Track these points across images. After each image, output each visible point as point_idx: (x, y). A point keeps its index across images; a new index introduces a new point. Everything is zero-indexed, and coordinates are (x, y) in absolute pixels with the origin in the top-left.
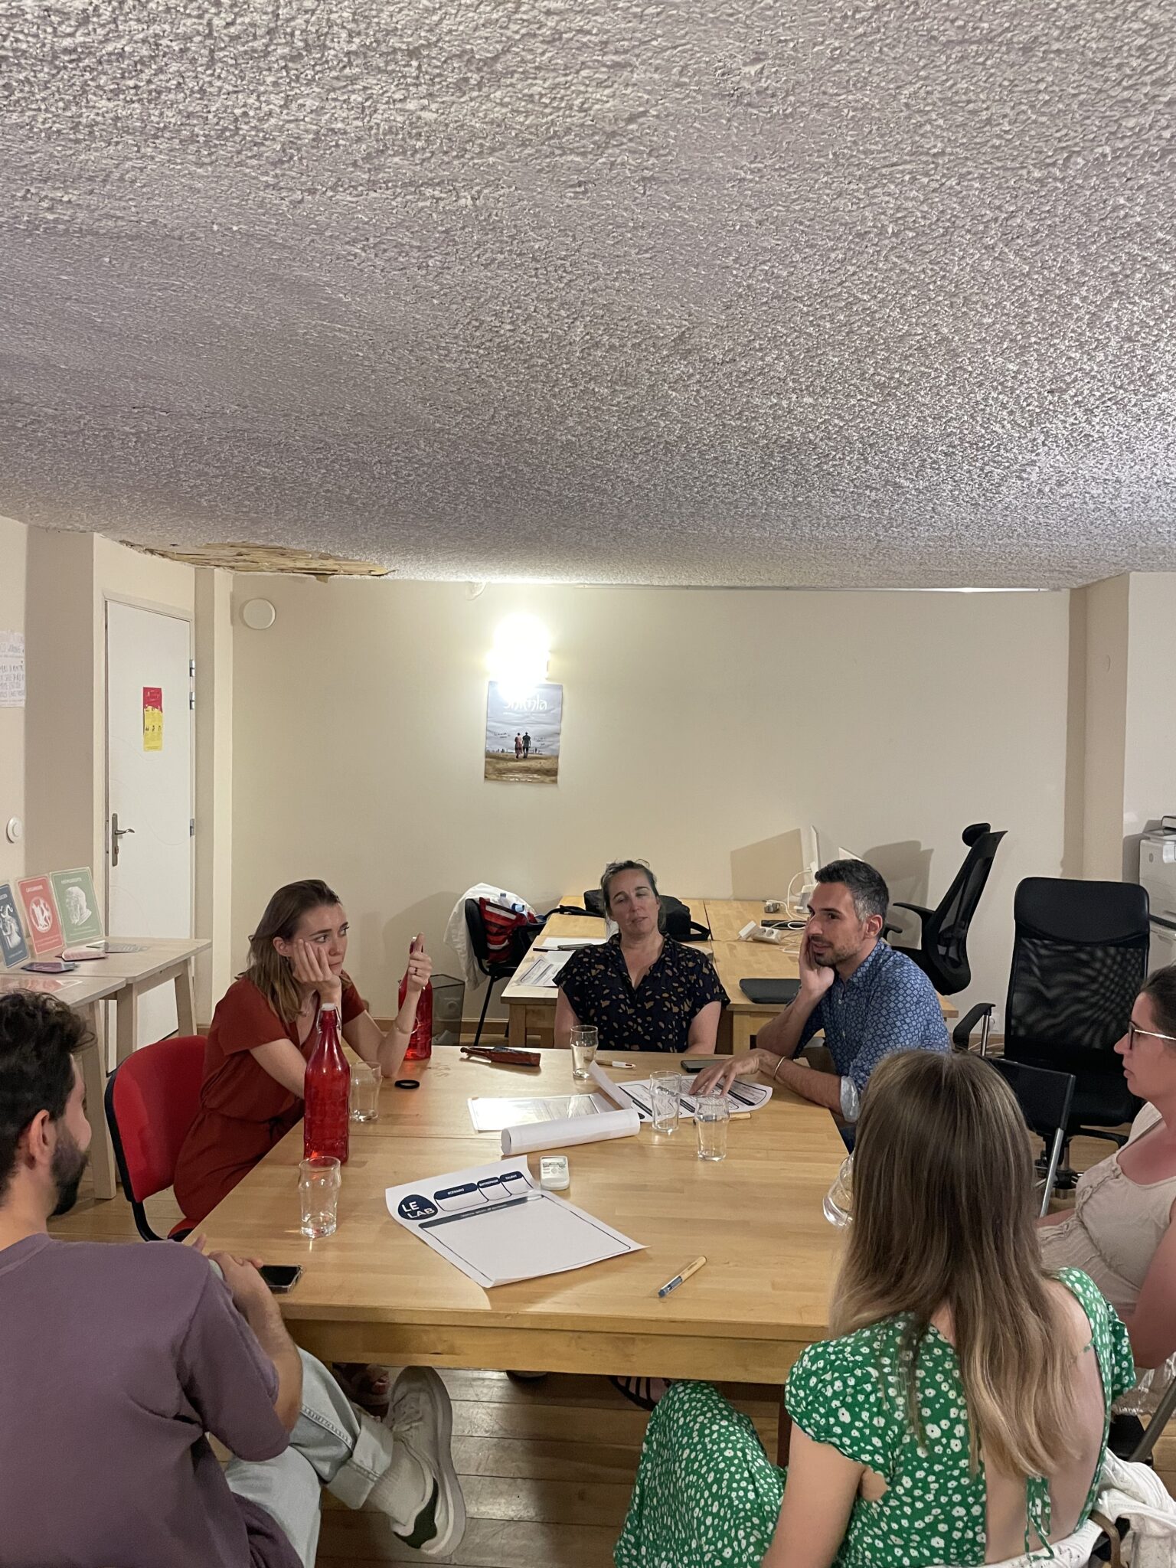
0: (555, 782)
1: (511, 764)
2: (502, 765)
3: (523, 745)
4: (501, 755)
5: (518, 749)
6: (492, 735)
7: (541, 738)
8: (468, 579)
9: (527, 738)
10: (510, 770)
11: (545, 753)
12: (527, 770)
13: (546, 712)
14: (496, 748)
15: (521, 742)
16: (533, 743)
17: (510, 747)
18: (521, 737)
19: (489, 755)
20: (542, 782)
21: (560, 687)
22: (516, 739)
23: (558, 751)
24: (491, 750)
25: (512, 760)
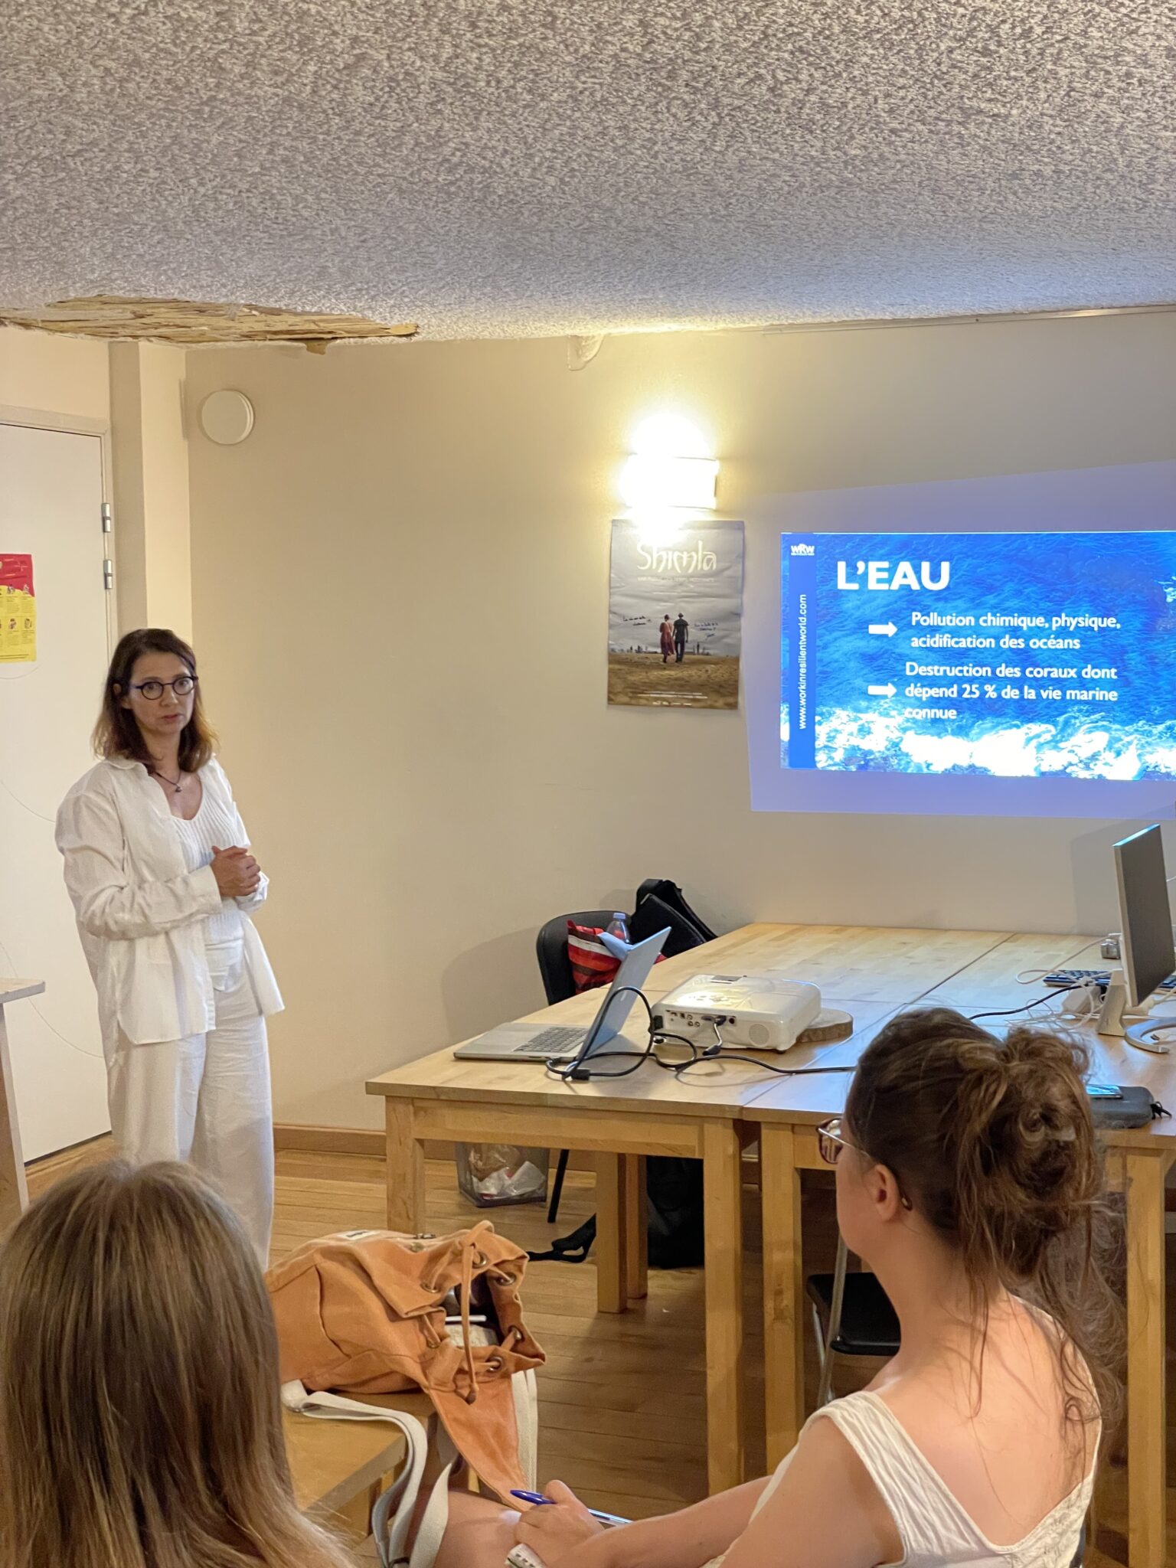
0: (733, 706)
1: (655, 674)
2: (639, 676)
3: (675, 637)
4: (637, 657)
5: (666, 646)
6: (621, 620)
7: (706, 625)
8: (569, 332)
9: (681, 625)
10: (653, 686)
11: (714, 651)
12: (682, 686)
13: (715, 574)
14: (627, 644)
15: (672, 632)
16: (693, 634)
17: (650, 640)
18: (671, 622)
19: (614, 658)
20: (712, 707)
21: (740, 527)
22: (663, 628)
23: (737, 646)
24: (617, 648)
25: (658, 667)
